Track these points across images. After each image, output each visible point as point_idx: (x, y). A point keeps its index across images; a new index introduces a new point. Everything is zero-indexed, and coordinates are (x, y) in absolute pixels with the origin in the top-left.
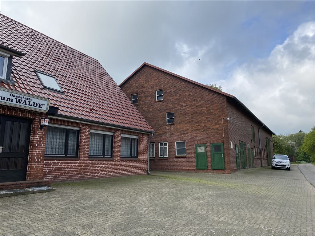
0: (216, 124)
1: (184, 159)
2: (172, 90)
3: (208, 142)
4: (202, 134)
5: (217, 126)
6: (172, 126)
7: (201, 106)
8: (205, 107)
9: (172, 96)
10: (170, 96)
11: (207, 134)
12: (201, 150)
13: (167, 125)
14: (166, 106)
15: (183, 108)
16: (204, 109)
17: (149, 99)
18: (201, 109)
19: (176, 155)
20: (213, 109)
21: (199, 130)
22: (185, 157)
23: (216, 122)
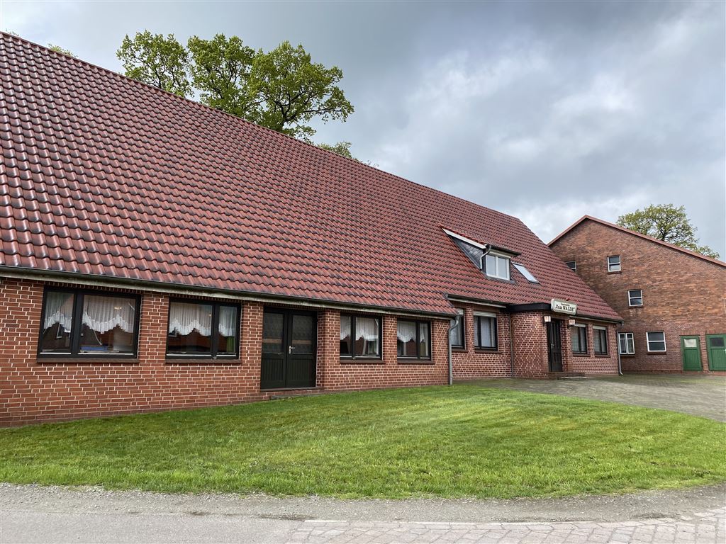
0: (714, 307)
1: (663, 357)
2: (636, 256)
3: (702, 334)
4: (690, 321)
5: (716, 310)
6: (639, 310)
7: (688, 281)
8: (694, 282)
9: (637, 266)
10: (633, 266)
11: (699, 321)
12: (691, 344)
13: (631, 308)
14: (626, 281)
15: (657, 283)
16: (692, 286)
17: (597, 270)
18: (687, 285)
19: (649, 351)
20: (707, 286)
21: (686, 315)
22: (665, 353)
23: (714, 304)
